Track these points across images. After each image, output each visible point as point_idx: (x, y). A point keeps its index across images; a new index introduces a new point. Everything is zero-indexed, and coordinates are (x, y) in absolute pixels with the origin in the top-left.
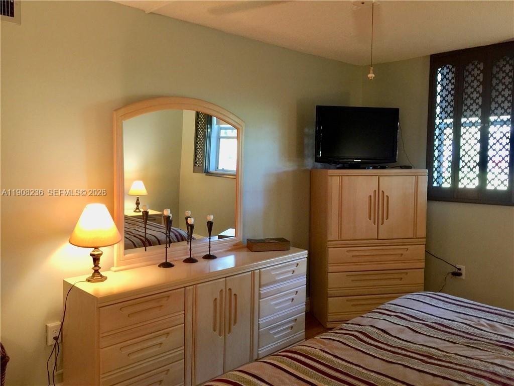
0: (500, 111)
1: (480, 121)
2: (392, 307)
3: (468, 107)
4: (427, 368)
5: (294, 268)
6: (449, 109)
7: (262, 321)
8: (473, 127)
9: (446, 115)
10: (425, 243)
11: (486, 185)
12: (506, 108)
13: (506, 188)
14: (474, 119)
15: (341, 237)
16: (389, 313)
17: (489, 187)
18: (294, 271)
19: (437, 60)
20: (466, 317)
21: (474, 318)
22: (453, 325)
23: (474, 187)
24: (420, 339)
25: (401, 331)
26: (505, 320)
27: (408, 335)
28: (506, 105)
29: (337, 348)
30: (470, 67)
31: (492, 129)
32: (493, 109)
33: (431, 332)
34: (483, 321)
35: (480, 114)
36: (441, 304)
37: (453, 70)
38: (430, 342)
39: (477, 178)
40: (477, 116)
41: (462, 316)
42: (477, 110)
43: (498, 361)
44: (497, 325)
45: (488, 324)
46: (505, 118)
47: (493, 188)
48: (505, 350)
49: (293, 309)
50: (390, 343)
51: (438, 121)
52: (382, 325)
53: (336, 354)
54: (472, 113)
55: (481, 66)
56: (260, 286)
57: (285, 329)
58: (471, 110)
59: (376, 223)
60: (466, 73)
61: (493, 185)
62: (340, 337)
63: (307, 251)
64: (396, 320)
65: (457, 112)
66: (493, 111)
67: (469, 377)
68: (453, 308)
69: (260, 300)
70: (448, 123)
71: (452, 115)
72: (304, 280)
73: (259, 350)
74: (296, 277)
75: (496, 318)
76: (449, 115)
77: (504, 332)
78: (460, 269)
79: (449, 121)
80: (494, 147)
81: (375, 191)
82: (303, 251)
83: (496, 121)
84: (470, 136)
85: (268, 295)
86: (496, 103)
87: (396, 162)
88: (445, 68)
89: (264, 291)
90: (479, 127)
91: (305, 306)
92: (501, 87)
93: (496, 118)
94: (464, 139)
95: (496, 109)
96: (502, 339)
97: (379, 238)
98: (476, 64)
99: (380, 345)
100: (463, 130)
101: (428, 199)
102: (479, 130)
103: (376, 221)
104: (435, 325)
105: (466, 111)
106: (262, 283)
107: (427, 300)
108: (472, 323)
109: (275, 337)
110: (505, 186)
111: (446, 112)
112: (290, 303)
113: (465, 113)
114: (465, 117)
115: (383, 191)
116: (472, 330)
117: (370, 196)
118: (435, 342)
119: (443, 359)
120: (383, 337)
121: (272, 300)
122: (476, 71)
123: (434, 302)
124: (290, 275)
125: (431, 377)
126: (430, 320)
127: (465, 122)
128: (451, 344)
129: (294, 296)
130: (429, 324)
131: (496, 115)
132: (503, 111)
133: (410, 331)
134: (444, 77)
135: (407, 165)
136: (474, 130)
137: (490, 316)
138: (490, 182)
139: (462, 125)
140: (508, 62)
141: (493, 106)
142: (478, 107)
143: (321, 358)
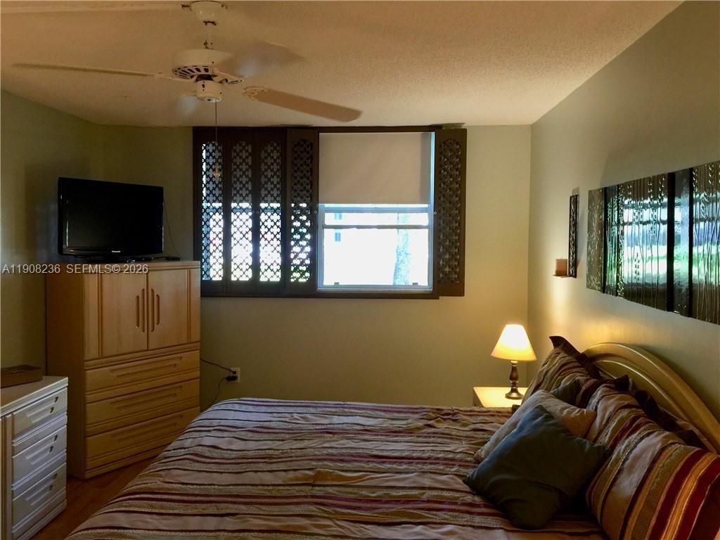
0: (269, 198)
1: (250, 207)
2: (206, 423)
3: (238, 192)
4: (274, 467)
5: (52, 404)
6: (217, 192)
7: (17, 485)
8: (244, 213)
9: (215, 198)
10: (199, 348)
11: (259, 277)
12: (275, 195)
13: (278, 280)
14: (245, 205)
15: (102, 354)
16: (208, 430)
17: (263, 279)
18: (52, 409)
19: (201, 134)
20: (279, 415)
21: (286, 415)
22: (272, 425)
23: (247, 279)
24: (252, 445)
25: (231, 443)
26: (312, 410)
27: (238, 445)
28: (275, 192)
29: (179, 476)
30: (238, 148)
31: (263, 217)
32: (263, 195)
33: (257, 436)
34: (296, 416)
35: (250, 200)
36: (251, 409)
37: (219, 148)
38: (264, 445)
39: (250, 270)
40: (247, 201)
41: (275, 415)
42: (247, 195)
43: (327, 445)
44: (309, 416)
45: (302, 417)
46: (276, 205)
47: (266, 280)
48: (326, 435)
49: (52, 461)
50: (226, 456)
51: (205, 205)
52: (208, 441)
53: (183, 481)
54: (241, 198)
55: (250, 148)
56: (14, 437)
57: (45, 490)
58: (241, 195)
59: (146, 331)
60: (234, 154)
61: (266, 277)
62: (174, 465)
63: (67, 378)
64: (219, 434)
65: (227, 196)
66: (263, 199)
67: (314, 463)
68: (263, 409)
69: (14, 457)
70: (217, 207)
71: (220, 198)
72: (64, 418)
73: (13, 528)
74: (55, 415)
75: (305, 410)
76: (217, 198)
77: (316, 420)
78: (235, 373)
79: (218, 205)
80: (266, 236)
81: (143, 290)
82: (62, 379)
83: (266, 208)
84: (242, 222)
85: (23, 446)
86: (266, 189)
87: (161, 252)
88: (211, 145)
89: (18, 442)
90: (250, 214)
91: (66, 454)
92: (269, 174)
93: (266, 205)
94: (235, 226)
95: (266, 196)
96: (318, 427)
97: (150, 348)
98: (244, 145)
99: (217, 461)
100: (233, 217)
101: (202, 296)
102: (250, 217)
103: (146, 327)
104: (258, 429)
105: (235, 195)
106: (16, 433)
107: (237, 407)
108: (287, 420)
109: (32, 504)
110: (278, 277)
111: (214, 195)
112: (48, 453)
113: (235, 198)
114: (235, 201)
115: (152, 290)
116: (290, 426)
117: (138, 297)
118: (267, 444)
119: (283, 456)
120: (216, 453)
121: (28, 453)
122: (243, 153)
123: (243, 408)
124: (48, 414)
125: (283, 473)
126: (251, 426)
127: (235, 208)
128: (281, 442)
129: (53, 442)
130: (252, 429)
131: (266, 202)
132: (273, 199)
133: (238, 440)
134: (210, 155)
135: (173, 256)
136: (244, 216)
137: (299, 410)
138: (263, 273)
139: (232, 210)
140: (275, 148)
141: (263, 193)
142: (247, 192)
143: (169, 489)
